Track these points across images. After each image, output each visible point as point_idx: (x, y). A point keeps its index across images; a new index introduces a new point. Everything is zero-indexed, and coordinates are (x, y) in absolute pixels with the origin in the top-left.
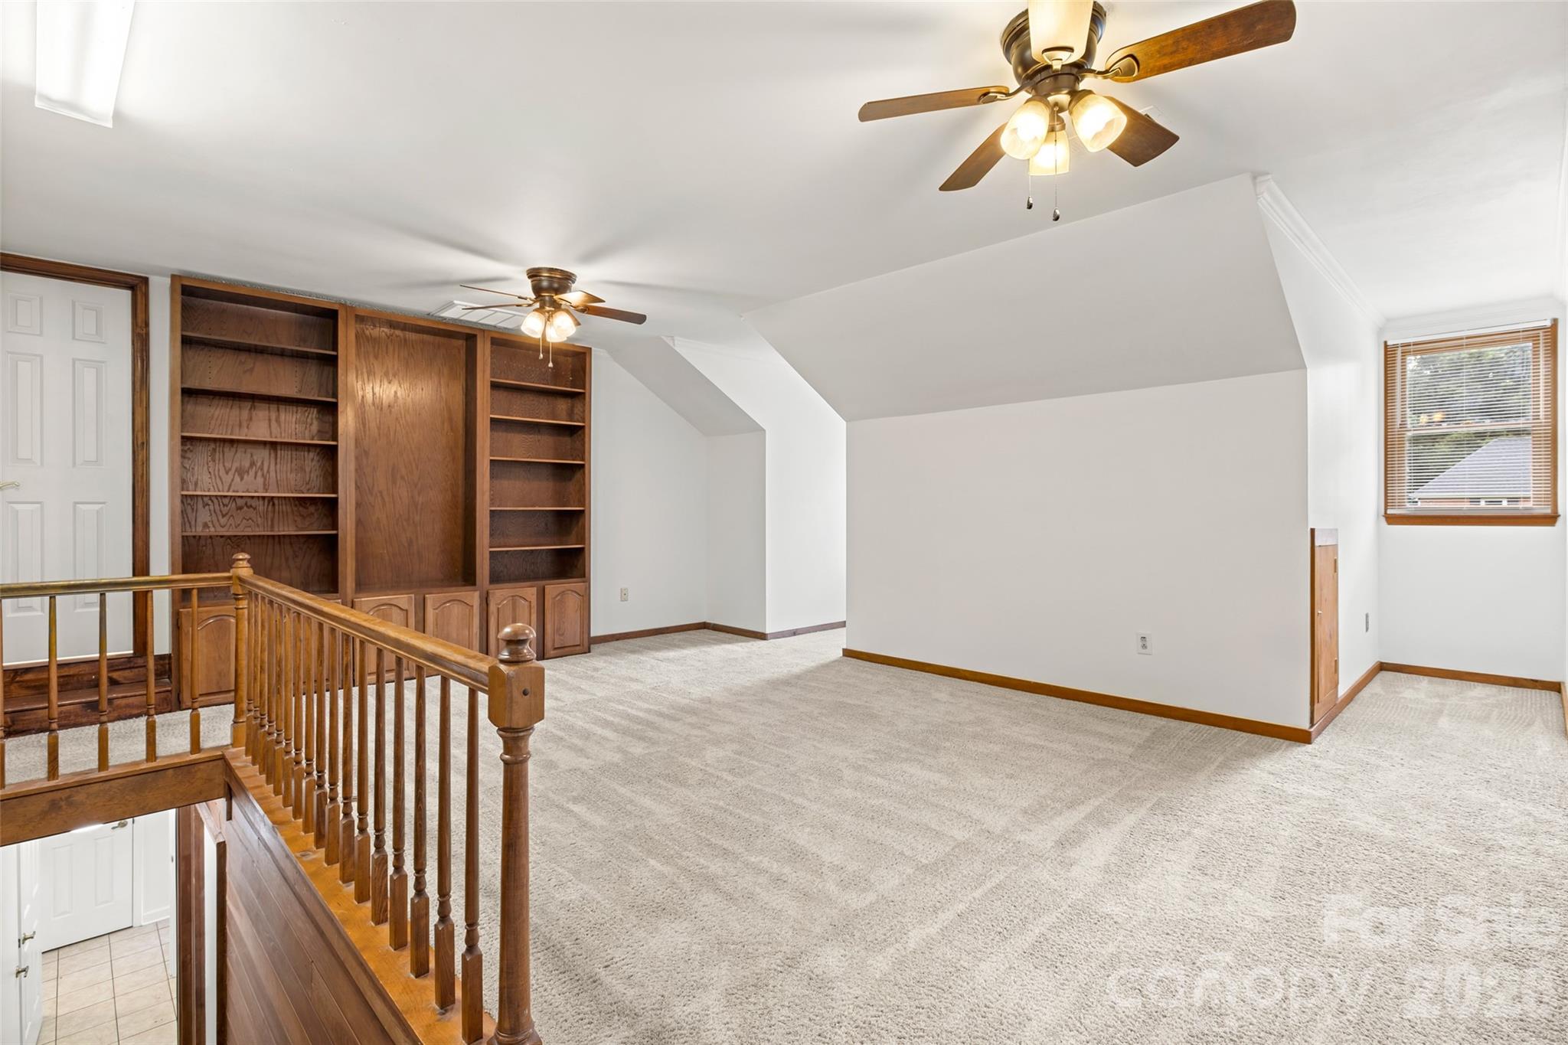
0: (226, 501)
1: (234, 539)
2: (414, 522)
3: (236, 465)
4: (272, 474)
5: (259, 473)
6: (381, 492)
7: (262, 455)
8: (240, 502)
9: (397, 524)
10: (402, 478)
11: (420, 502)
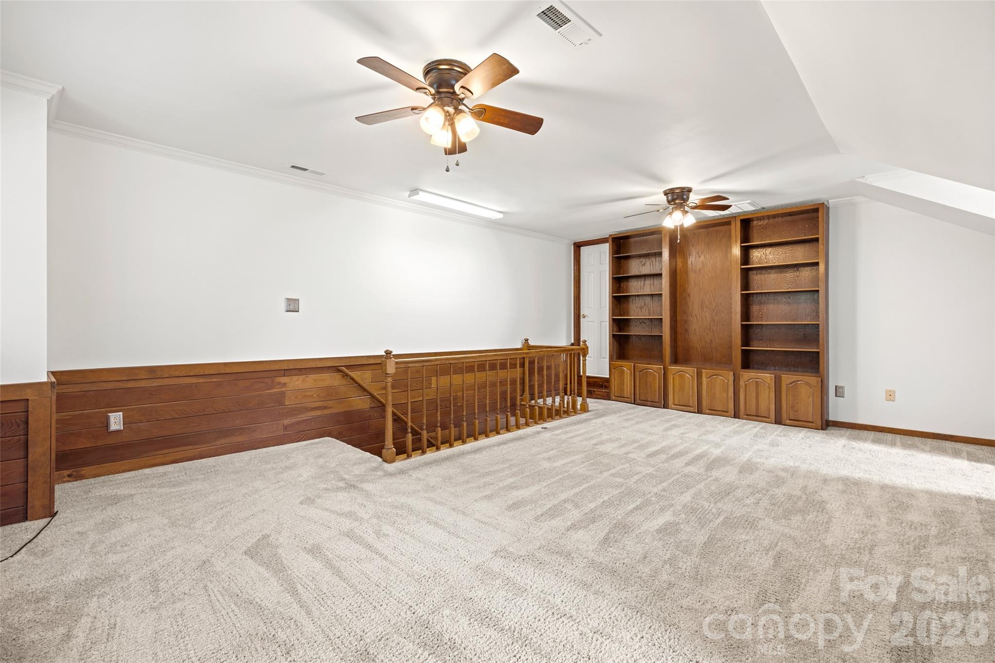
0: (636, 320)
1: (639, 336)
2: (713, 331)
3: (639, 305)
4: (652, 308)
5: (647, 309)
6: (696, 315)
7: (648, 299)
8: (641, 321)
9: (704, 331)
10: (707, 307)
11: (716, 319)
